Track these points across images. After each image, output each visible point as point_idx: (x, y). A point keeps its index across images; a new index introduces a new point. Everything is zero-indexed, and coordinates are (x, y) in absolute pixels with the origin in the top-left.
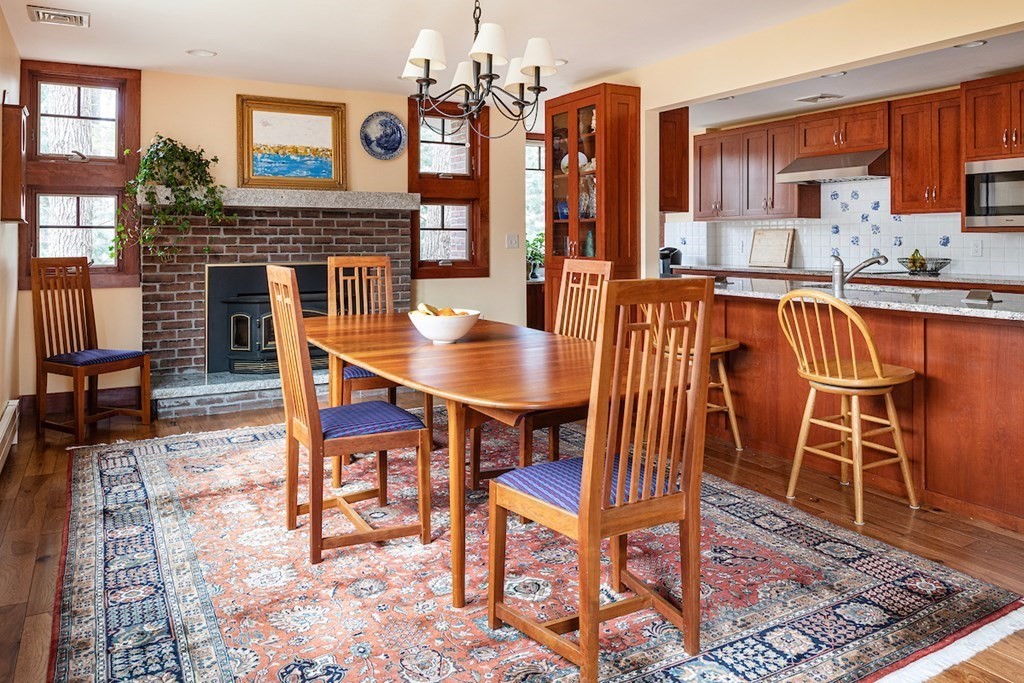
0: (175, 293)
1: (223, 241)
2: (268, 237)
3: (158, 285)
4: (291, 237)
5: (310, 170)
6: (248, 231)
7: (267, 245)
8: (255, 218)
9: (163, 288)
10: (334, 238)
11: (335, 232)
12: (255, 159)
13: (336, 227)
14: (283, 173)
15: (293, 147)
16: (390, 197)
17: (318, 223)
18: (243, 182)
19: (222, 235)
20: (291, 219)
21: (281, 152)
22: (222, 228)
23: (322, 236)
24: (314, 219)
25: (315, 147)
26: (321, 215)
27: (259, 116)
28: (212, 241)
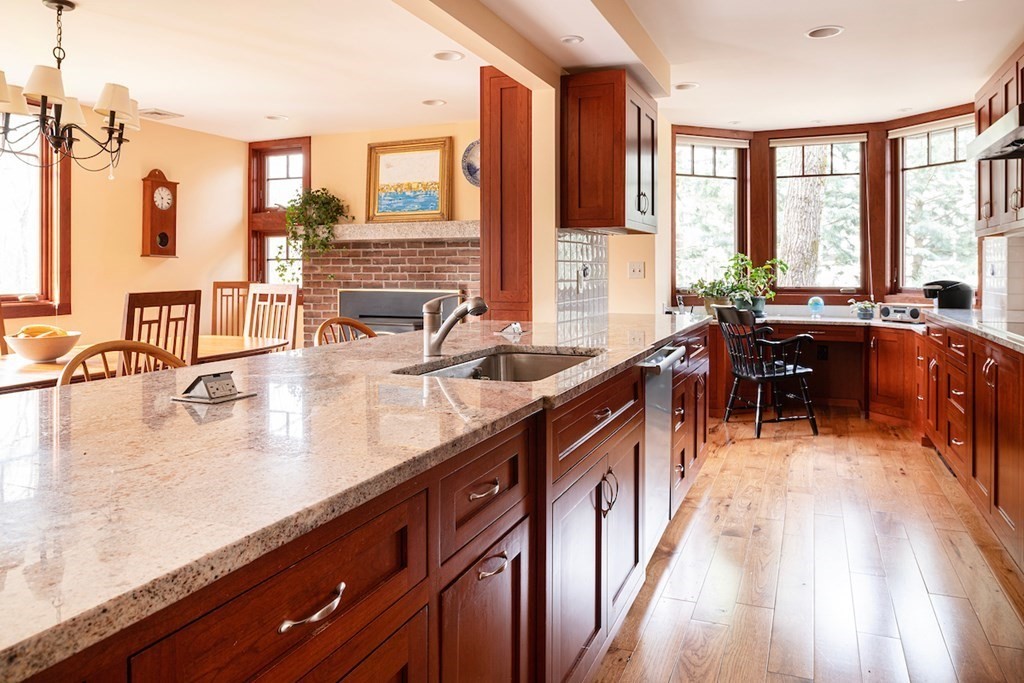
0: (322, 311)
1: (352, 270)
2: (382, 266)
3: (312, 305)
4: (399, 266)
5: (421, 203)
6: (368, 261)
7: (382, 273)
8: (373, 250)
9: (315, 307)
10: (435, 266)
11: (435, 261)
12: (380, 197)
13: (435, 257)
14: (399, 209)
15: (408, 184)
16: (471, 225)
17: (421, 253)
18: (369, 219)
19: (351, 265)
20: (400, 249)
21: (399, 190)
22: (351, 259)
23: (424, 265)
24: (418, 249)
25: (425, 182)
26: (423, 245)
27: (385, 159)
28: (345, 270)
